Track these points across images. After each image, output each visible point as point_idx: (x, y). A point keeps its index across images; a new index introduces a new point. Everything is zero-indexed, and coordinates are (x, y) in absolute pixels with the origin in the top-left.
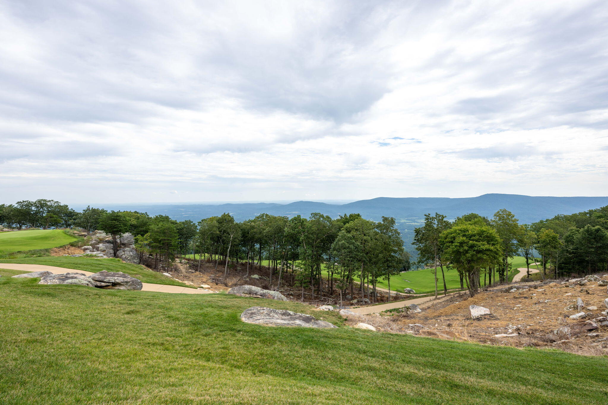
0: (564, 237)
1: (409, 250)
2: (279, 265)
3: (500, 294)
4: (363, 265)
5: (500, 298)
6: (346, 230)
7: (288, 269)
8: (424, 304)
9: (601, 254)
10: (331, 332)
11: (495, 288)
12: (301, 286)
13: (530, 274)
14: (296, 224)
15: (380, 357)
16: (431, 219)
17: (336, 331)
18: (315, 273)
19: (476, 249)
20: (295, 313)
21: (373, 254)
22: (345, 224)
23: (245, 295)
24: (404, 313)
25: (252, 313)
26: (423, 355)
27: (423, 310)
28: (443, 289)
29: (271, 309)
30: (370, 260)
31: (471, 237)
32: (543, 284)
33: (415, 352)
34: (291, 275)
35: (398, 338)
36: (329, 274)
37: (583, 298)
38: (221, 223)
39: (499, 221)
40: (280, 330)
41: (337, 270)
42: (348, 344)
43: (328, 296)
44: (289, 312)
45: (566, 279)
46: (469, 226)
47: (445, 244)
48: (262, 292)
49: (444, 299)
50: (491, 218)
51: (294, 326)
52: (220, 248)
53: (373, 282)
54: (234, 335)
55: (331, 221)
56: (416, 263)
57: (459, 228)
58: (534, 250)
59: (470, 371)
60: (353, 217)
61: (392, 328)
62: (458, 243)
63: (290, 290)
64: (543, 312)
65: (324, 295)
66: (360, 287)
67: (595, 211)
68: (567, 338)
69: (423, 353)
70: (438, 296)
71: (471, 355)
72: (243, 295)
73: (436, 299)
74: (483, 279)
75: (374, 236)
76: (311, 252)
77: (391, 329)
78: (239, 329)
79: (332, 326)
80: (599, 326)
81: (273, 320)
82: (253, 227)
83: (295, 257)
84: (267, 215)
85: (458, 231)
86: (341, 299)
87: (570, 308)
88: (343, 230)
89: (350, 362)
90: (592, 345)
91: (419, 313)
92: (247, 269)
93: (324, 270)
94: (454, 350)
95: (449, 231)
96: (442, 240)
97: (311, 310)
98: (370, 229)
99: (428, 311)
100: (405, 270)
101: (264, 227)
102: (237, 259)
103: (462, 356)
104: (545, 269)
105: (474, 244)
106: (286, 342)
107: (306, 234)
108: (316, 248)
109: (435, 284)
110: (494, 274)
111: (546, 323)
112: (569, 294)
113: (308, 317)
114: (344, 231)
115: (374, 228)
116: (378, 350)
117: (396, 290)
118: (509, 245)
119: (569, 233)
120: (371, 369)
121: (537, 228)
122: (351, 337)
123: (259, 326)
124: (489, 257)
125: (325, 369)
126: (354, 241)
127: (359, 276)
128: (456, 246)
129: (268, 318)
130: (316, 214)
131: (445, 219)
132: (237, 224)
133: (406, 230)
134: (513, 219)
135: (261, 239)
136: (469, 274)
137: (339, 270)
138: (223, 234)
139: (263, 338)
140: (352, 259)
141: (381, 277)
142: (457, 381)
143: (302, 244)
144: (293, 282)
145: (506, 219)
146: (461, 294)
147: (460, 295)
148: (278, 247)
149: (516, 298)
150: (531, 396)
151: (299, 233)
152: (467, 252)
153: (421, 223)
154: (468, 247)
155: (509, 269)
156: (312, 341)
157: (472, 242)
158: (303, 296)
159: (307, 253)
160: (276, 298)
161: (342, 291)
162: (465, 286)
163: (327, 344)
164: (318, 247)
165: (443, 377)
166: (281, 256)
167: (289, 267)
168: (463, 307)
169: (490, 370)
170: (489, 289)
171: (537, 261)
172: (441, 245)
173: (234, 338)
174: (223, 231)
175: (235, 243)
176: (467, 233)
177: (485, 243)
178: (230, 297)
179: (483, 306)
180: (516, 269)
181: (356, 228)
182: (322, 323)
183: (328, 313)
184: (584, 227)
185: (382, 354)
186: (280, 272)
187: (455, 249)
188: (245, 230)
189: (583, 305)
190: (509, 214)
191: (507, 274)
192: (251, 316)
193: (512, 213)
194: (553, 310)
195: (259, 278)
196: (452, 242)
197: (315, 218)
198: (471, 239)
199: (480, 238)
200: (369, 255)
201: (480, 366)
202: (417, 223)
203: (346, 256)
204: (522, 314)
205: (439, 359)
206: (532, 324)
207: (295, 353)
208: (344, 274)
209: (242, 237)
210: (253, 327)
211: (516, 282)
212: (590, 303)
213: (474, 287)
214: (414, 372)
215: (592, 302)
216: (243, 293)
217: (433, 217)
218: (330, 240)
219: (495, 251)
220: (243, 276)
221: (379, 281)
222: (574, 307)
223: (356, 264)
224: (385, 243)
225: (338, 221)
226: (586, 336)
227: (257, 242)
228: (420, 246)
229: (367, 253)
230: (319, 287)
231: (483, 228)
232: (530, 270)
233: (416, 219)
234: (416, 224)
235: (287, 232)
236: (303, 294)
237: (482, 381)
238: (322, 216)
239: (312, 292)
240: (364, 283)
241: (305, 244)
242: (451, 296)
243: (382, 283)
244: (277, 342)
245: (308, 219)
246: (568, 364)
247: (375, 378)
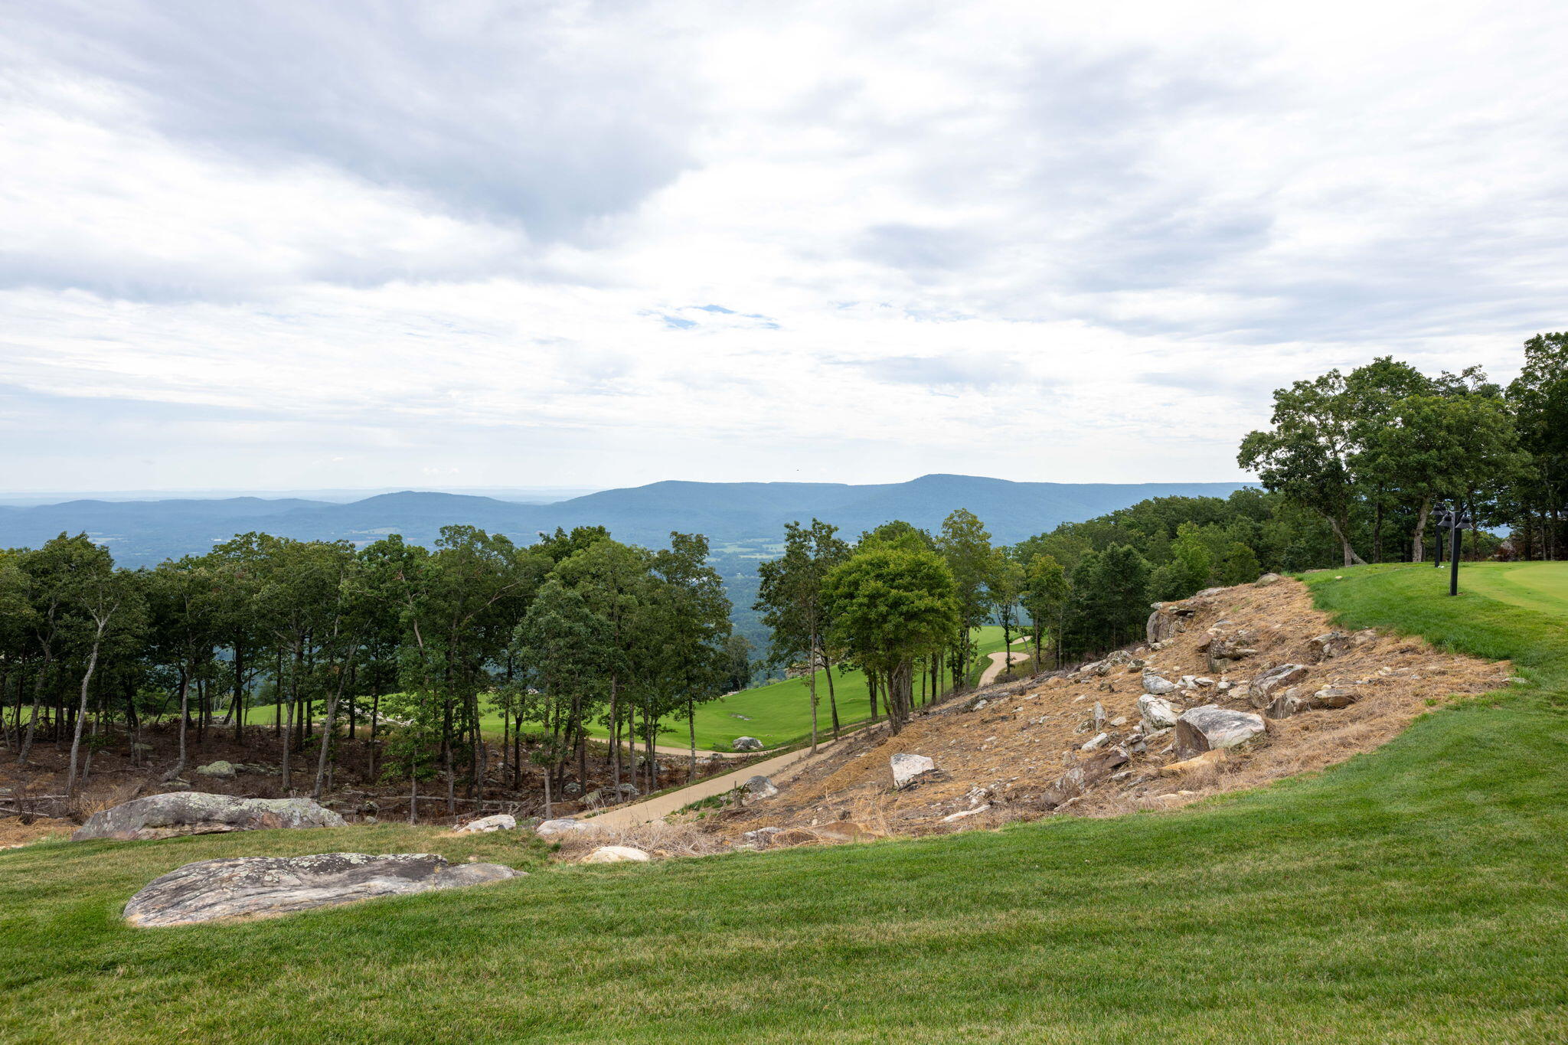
0: (1073, 571)
1: (746, 632)
2: (321, 713)
3: (953, 719)
4: (618, 683)
5: (954, 729)
6: (563, 577)
7: (358, 727)
8: (783, 771)
9: (1132, 606)
10: (501, 894)
11: (945, 706)
12: (408, 777)
13: (1012, 666)
14: (383, 564)
15: (658, 930)
16: (800, 537)
17: (521, 885)
18: (457, 726)
19: (905, 608)
20: (371, 856)
21: (647, 648)
22: (557, 558)
23: (153, 831)
24: (733, 804)
25: (181, 889)
26: (779, 896)
27: (781, 787)
28: (831, 725)
29: (270, 860)
30: (638, 665)
31: (893, 580)
32: (1035, 684)
33: (757, 893)
34: (367, 744)
35: (711, 866)
36: (507, 725)
37: (1104, 702)
38: (45, 572)
39: (953, 538)
40: (305, 924)
41: (534, 708)
42: (559, 914)
43: (503, 795)
44: (346, 856)
45: (1076, 667)
46: (891, 551)
47: (835, 602)
48: (233, 808)
49: (832, 751)
50: (936, 531)
51: (364, 899)
52: (40, 677)
53: (647, 732)
54: (82, 987)
55: (511, 552)
56: (765, 664)
57: (867, 557)
58: (1020, 608)
59: (892, 908)
60: (586, 538)
61: (695, 846)
62: (865, 596)
63: (366, 797)
64: (1035, 745)
65: (492, 796)
66: (607, 752)
67: (1124, 513)
68: (1078, 794)
69: (778, 890)
70: (819, 747)
71: (893, 869)
72: (145, 833)
73: (815, 752)
74: (919, 688)
75: (649, 591)
76: (443, 656)
77: (693, 849)
78: (109, 957)
79: (508, 875)
80: (1130, 756)
81: (274, 895)
82: (203, 586)
83: (382, 681)
84: (264, 538)
85: (864, 566)
86: (548, 797)
87: (1083, 728)
88: (552, 578)
89: (562, 967)
90: (1120, 797)
91: (772, 797)
92: (179, 744)
93: (490, 711)
94: (855, 865)
95: (844, 566)
96: (829, 592)
97: (435, 840)
98: (636, 573)
99: (794, 788)
100: (736, 688)
101: (253, 584)
102: (131, 714)
103: (873, 875)
104: (1039, 649)
105: (900, 598)
106: (324, 962)
107: (424, 598)
108: (459, 644)
109: (810, 718)
110: (943, 672)
111: (1040, 768)
112: (1082, 697)
113: (420, 862)
114: (554, 581)
115: (649, 567)
116: (652, 912)
117: (711, 746)
118: (973, 597)
119: (1080, 564)
120: (628, 970)
121: (1026, 553)
122: (571, 892)
123: (212, 928)
124: (933, 628)
125: (475, 1009)
126: (587, 610)
127: (605, 720)
128: (861, 605)
129: (253, 891)
130: (458, 531)
131: (834, 536)
132: (125, 575)
133: (739, 576)
134: (981, 533)
135: (239, 628)
136: (890, 677)
137: (541, 707)
138: (55, 619)
139: (222, 966)
140: (580, 666)
141: (670, 713)
142: (861, 941)
143: (409, 632)
144: (376, 768)
145: (966, 535)
146: (872, 732)
147: (869, 734)
148: (315, 651)
149: (986, 722)
150: (1018, 930)
151: (397, 596)
152: (884, 618)
153: (778, 551)
154: (887, 605)
155: (972, 658)
156: (430, 933)
157: (896, 591)
158: (413, 809)
159: (427, 662)
160: (297, 822)
161: (552, 774)
162: (881, 711)
163: (485, 931)
164: (466, 639)
165: (826, 940)
166: (327, 682)
167: (359, 716)
168: (875, 764)
169: (933, 894)
170: (931, 711)
171: (1025, 633)
172: (826, 604)
173: (82, 998)
174: (54, 605)
175: (119, 649)
176: (885, 571)
177: (924, 592)
178: (80, 849)
179: (920, 753)
180: (986, 656)
181: (593, 570)
182: (472, 870)
183: (498, 837)
184: (1105, 549)
185: (665, 919)
186: (325, 741)
187: (860, 613)
188: (165, 597)
189: (1104, 717)
190: (973, 522)
191: (968, 669)
192: (175, 900)
193: (979, 519)
194: (1052, 739)
195: (233, 772)
196: (851, 596)
197: (455, 544)
198: (895, 584)
199: (914, 580)
200: (634, 650)
201: (910, 891)
202: (768, 553)
203: (562, 660)
204: (997, 758)
205: (818, 895)
206: (1015, 776)
207: (361, 986)
208: (556, 718)
209: (150, 625)
210: (181, 938)
211: (986, 687)
212: (1116, 710)
213: (900, 710)
214: (753, 948)
215: (1117, 709)
216: (146, 825)
217: (805, 531)
218: (511, 614)
219: (944, 612)
220: (161, 773)
221: (663, 726)
222: (1089, 726)
223: (595, 682)
224: (679, 611)
225: (535, 549)
226: (1110, 781)
227: (222, 640)
228: (775, 613)
229: (629, 646)
230: (472, 772)
231: (920, 556)
232: (1012, 655)
233: (765, 543)
234: (765, 556)
235: (351, 594)
236: (413, 801)
237: (917, 924)
238: (481, 537)
239: (447, 791)
240: (619, 737)
241: (420, 633)
242: (849, 740)
243: (671, 731)
244: (287, 967)
245: (432, 549)
246: (1082, 842)
247: (641, 994)
